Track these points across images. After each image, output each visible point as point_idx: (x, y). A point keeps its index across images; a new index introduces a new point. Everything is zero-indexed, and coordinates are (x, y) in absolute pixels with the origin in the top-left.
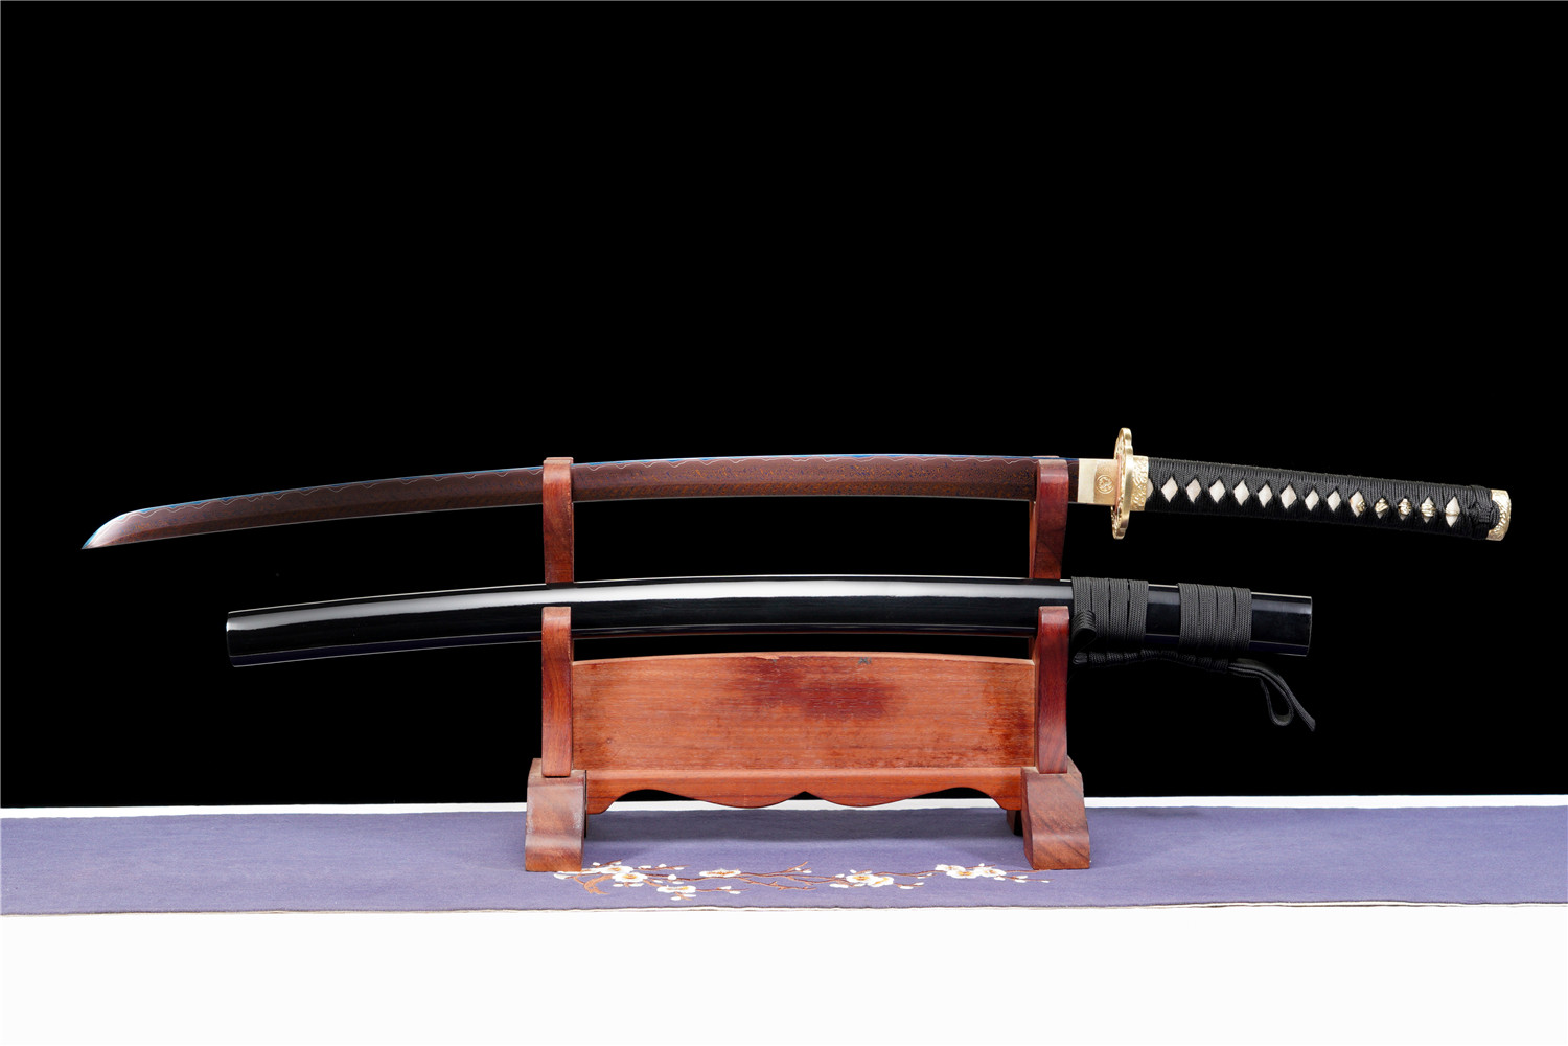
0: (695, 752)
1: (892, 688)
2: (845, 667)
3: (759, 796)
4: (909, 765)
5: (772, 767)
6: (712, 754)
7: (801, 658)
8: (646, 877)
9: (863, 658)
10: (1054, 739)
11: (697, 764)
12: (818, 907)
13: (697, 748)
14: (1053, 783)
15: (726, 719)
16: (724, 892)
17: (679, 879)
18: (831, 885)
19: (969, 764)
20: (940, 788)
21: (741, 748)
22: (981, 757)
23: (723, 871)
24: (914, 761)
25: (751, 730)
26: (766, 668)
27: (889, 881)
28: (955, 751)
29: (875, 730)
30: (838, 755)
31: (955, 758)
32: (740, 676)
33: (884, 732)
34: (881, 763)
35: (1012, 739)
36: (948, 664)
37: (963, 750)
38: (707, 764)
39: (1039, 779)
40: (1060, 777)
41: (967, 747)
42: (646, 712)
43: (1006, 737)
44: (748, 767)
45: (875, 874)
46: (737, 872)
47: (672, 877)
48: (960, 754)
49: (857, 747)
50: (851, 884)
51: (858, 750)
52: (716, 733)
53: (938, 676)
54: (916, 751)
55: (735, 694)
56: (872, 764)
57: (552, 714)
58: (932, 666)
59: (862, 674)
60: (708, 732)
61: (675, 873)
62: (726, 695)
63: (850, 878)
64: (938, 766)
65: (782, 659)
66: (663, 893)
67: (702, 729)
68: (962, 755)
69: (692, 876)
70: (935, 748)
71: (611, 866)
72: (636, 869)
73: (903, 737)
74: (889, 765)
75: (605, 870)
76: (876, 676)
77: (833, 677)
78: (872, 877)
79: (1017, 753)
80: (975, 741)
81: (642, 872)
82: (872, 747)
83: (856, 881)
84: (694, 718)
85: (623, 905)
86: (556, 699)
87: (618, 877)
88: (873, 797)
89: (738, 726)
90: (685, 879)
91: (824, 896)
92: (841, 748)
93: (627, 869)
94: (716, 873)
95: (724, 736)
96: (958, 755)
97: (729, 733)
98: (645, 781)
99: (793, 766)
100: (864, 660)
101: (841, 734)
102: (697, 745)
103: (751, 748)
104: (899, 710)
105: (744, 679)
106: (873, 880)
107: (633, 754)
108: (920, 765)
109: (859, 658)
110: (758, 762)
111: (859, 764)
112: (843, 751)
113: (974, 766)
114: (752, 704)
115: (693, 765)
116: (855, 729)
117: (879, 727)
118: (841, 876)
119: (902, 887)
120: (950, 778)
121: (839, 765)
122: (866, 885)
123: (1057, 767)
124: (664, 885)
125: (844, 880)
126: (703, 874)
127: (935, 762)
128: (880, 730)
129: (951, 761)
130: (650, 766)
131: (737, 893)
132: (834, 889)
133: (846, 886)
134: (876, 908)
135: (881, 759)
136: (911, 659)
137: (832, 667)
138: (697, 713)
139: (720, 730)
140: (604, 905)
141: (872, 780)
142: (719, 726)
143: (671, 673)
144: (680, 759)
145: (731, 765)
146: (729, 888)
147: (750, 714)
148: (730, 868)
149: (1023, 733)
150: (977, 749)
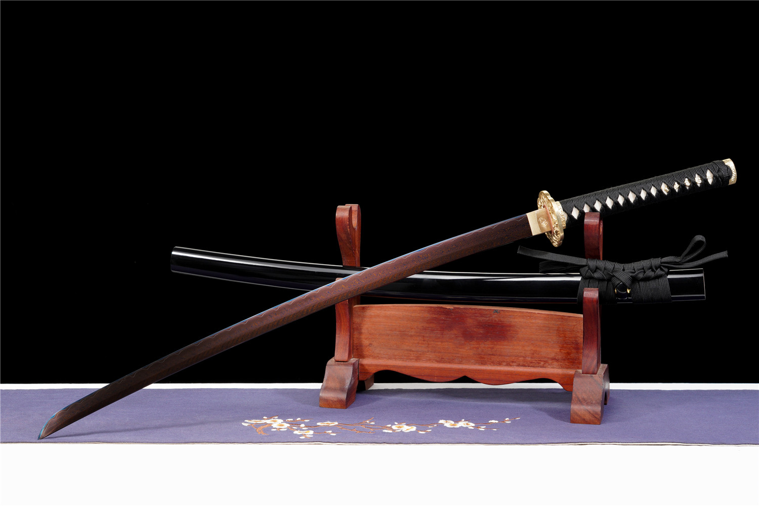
0: (412, 353)
1: (510, 326)
2: (487, 314)
3: (442, 377)
4: (519, 365)
5: (450, 363)
6: (420, 354)
7: (465, 308)
8: (289, 425)
9: (495, 310)
10: (591, 357)
11: (412, 359)
12: (375, 443)
13: (413, 351)
14: (588, 379)
15: (427, 337)
16: (328, 433)
17: (306, 426)
18: (384, 431)
19: (549, 366)
20: (533, 378)
21: (435, 352)
22: (555, 363)
23: (329, 422)
24: (521, 363)
25: (439, 343)
26: (448, 312)
27: (414, 429)
28: (542, 359)
29: (501, 347)
30: (483, 358)
31: (542, 363)
32: (435, 316)
33: (507, 348)
34: (504, 364)
35: (572, 355)
36: (539, 315)
37: (546, 359)
38: (418, 359)
39: (581, 377)
40: (592, 377)
41: (548, 358)
42: (388, 332)
43: (569, 354)
44: (438, 362)
45: (407, 425)
46: (336, 423)
47: (303, 425)
48: (545, 361)
49: (492, 355)
50: (394, 430)
51: (492, 357)
52: (422, 344)
53: (534, 321)
54: (522, 358)
55: (431, 325)
56: (500, 364)
57: (341, 331)
58: (531, 316)
59: (495, 317)
60: (418, 343)
61: (304, 423)
62: (427, 325)
63: (394, 427)
64: (534, 367)
65: (455, 308)
66: (296, 434)
67: (415, 342)
68: (545, 362)
69: (313, 425)
70: (532, 358)
71: (272, 419)
72: (285, 421)
73: (516, 351)
74: (508, 365)
75: (268, 421)
76: (502, 319)
77: (481, 319)
78: (405, 426)
79: (574, 363)
80: (553, 355)
81: (287, 423)
82: (500, 355)
83: (397, 429)
84: (411, 336)
85: (274, 441)
86: (343, 323)
87: (275, 425)
88: (499, 381)
89: (433, 341)
90: (309, 427)
91: (379, 436)
92: (484, 355)
93: (280, 421)
94: (325, 424)
95: (426, 345)
96: (544, 362)
97: (429, 344)
98: (387, 366)
99: (460, 363)
100: (496, 311)
101: (484, 347)
102: (413, 350)
103: (439, 352)
104: (513, 337)
105: (436, 318)
106: (405, 428)
107: (382, 352)
108: (524, 366)
109: (494, 310)
110: (443, 360)
111: (493, 363)
112: (485, 357)
113: (552, 368)
114: (440, 330)
115: (411, 359)
116: (491, 346)
117: (503, 345)
118: (389, 426)
119: (420, 432)
120: (538, 373)
121: (483, 363)
122: (401, 431)
123: (591, 370)
124: (297, 430)
125: (390, 428)
126: (319, 424)
127: (532, 364)
128: (504, 347)
129: (540, 365)
130: (390, 358)
131: (334, 434)
132: (385, 433)
133: (391, 431)
134: (405, 444)
135: (504, 361)
136: (520, 312)
137: (480, 314)
138: (413, 333)
139: (424, 342)
140: (265, 441)
141: (499, 372)
142: (424, 341)
143: (401, 313)
144: (405, 356)
145: (430, 360)
146: (330, 432)
147: (439, 336)
148: (333, 421)
149: (577, 352)
150: (554, 359)
